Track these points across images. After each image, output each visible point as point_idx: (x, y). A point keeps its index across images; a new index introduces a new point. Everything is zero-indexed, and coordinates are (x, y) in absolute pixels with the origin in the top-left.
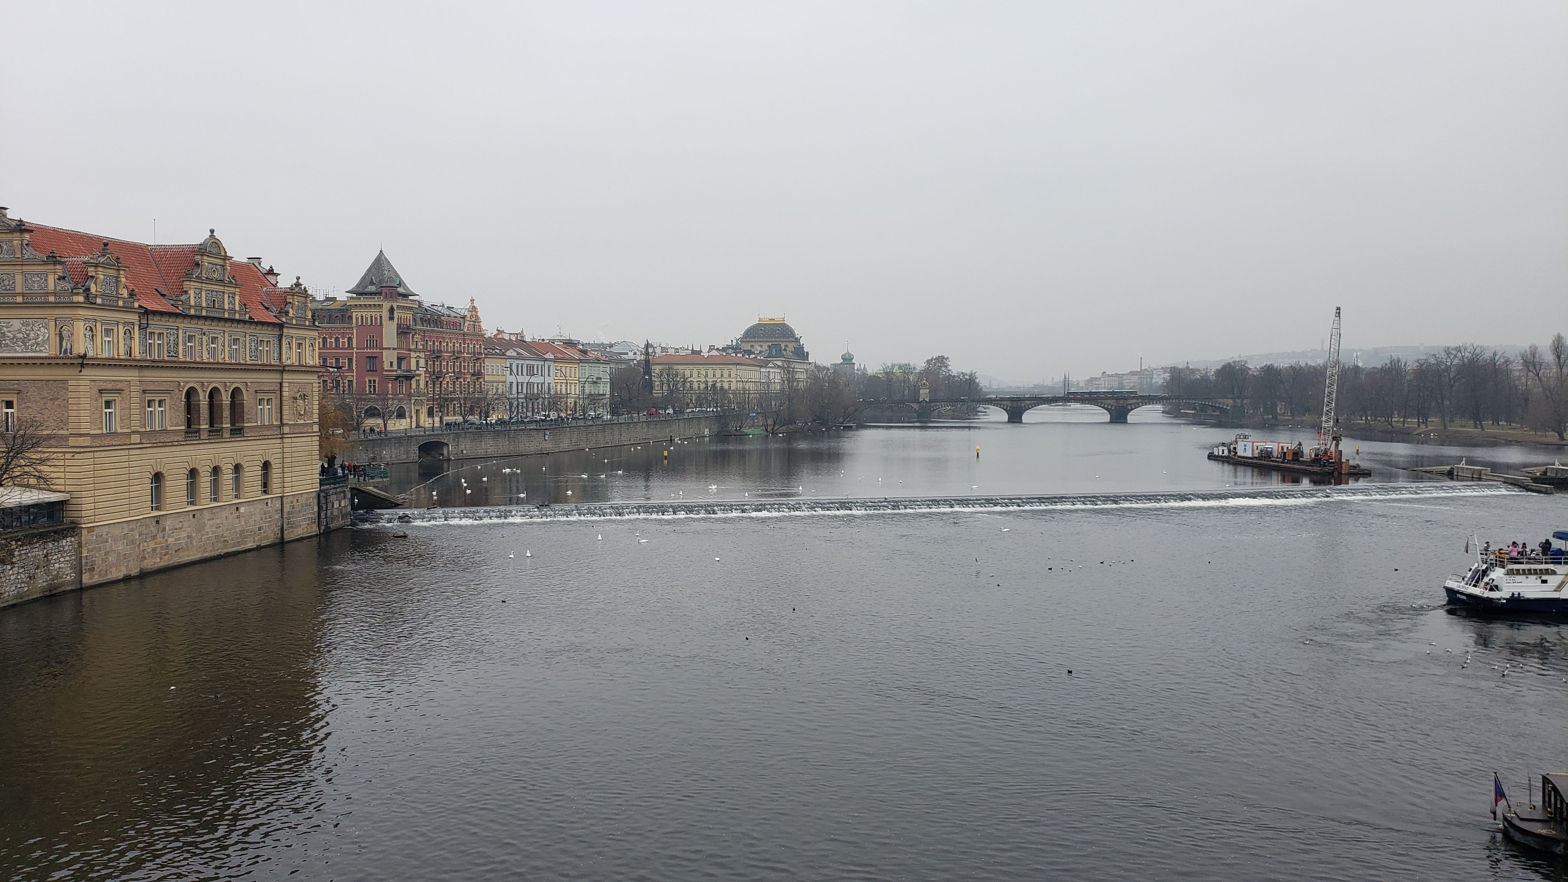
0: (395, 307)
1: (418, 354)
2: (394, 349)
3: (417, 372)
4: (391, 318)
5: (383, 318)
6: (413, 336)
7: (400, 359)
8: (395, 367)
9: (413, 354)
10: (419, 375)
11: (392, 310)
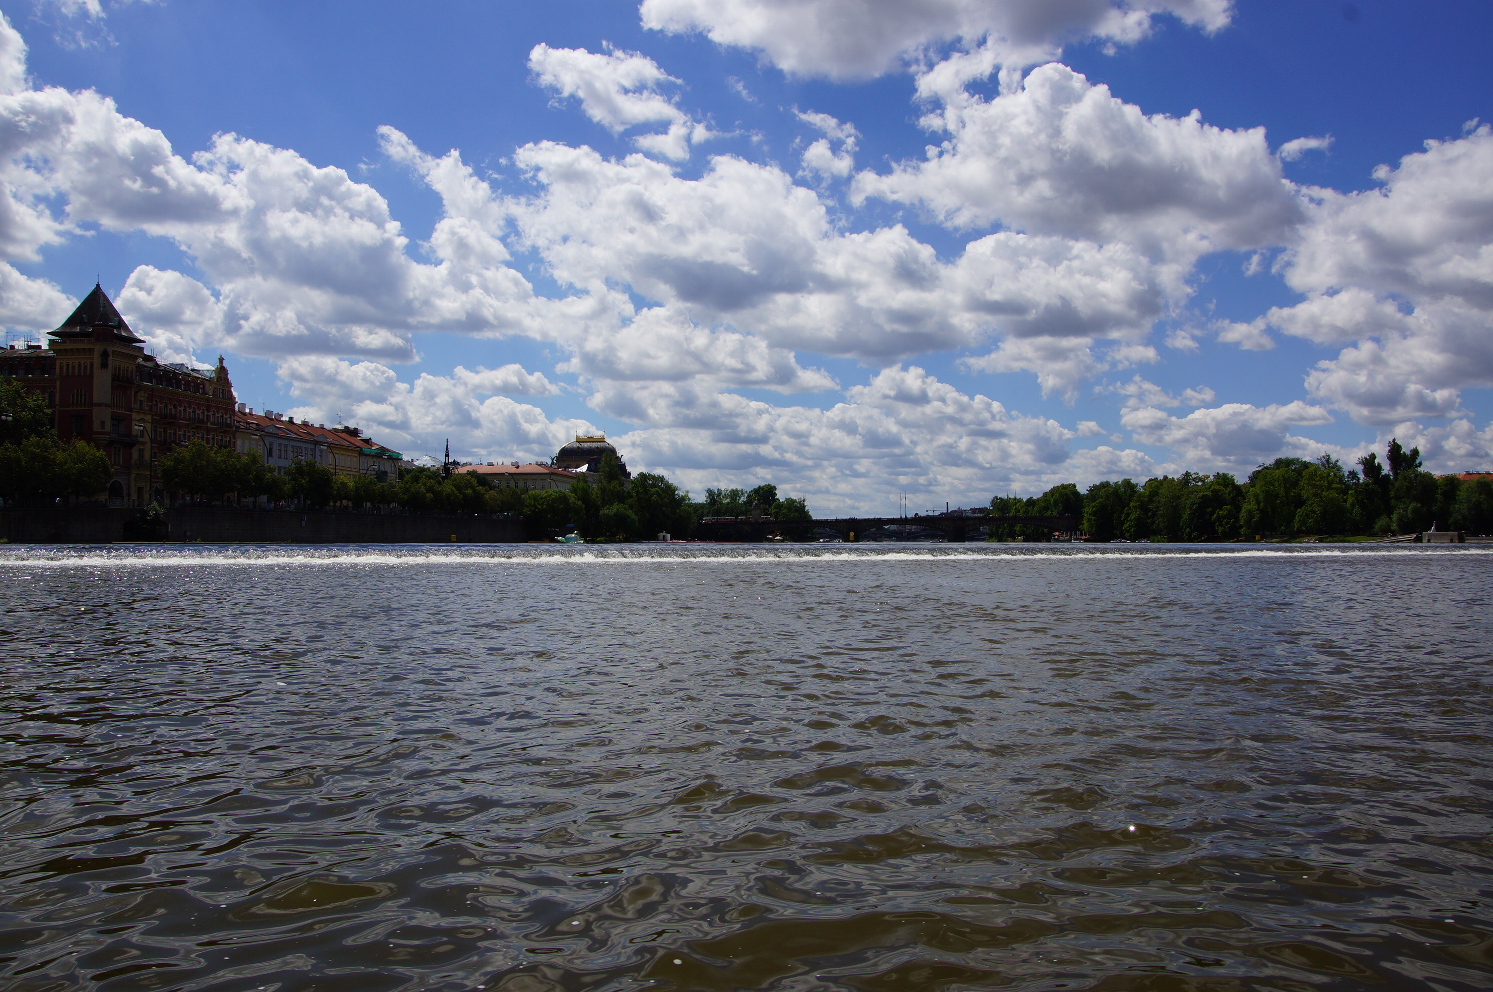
0: (110, 353)
1: (142, 416)
2: (107, 405)
3: (141, 439)
4: (104, 365)
5: (95, 366)
6: (136, 393)
7: (117, 419)
8: (108, 428)
9: (135, 416)
10: (144, 443)
11: (105, 355)
